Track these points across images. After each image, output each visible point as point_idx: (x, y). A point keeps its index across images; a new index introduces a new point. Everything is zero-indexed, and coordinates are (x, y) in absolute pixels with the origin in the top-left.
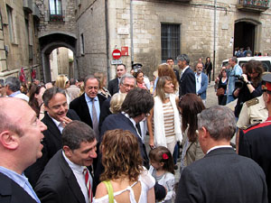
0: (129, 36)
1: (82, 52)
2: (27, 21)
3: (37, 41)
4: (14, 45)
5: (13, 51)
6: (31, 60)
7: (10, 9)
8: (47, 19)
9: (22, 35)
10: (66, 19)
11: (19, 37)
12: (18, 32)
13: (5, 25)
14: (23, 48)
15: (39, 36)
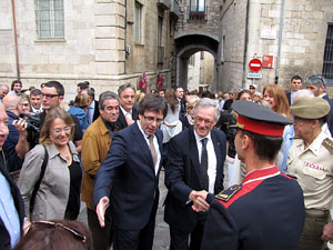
0: (276, 42)
1: (222, 60)
2: (161, 19)
3: (173, 42)
4: (138, 45)
5: (137, 53)
6: (160, 64)
7: (139, 6)
8: (186, 17)
9: (151, 35)
10: (209, 17)
11: (147, 37)
12: (147, 31)
13: (130, 23)
14: (151, 49)
15: (176, 37)
